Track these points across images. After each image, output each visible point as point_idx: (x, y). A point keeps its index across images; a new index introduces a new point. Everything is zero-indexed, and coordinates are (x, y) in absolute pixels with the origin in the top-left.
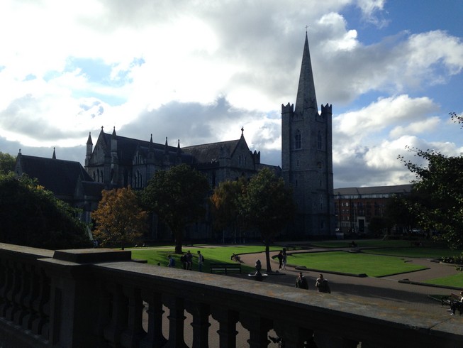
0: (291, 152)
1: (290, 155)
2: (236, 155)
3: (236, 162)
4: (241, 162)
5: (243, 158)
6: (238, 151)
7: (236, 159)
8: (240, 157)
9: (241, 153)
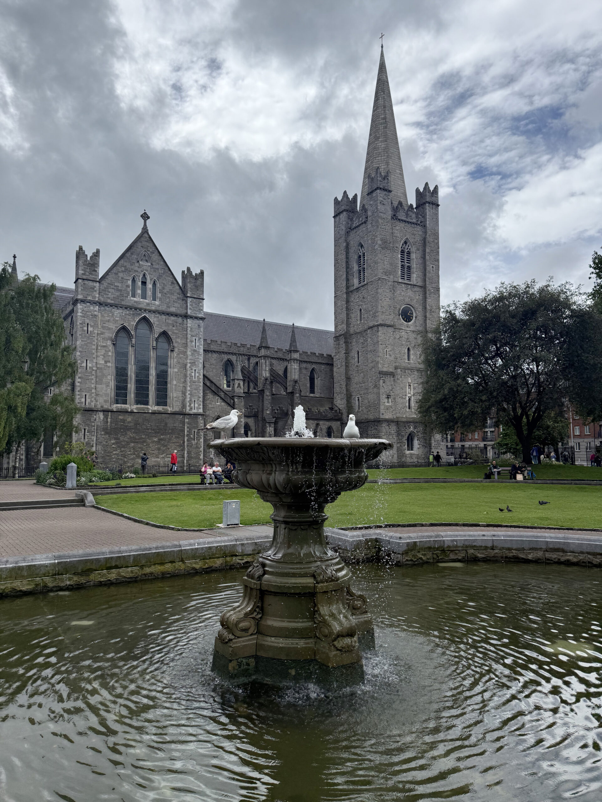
0: (349, 292)
1: (348, 302)
2: (121, 275)
3: (118, 290)
4: (139, 292)
5: (144, 283)
6: (128, 265)
7: (119, 285)
8: (134, 280)
9: (139, 270)
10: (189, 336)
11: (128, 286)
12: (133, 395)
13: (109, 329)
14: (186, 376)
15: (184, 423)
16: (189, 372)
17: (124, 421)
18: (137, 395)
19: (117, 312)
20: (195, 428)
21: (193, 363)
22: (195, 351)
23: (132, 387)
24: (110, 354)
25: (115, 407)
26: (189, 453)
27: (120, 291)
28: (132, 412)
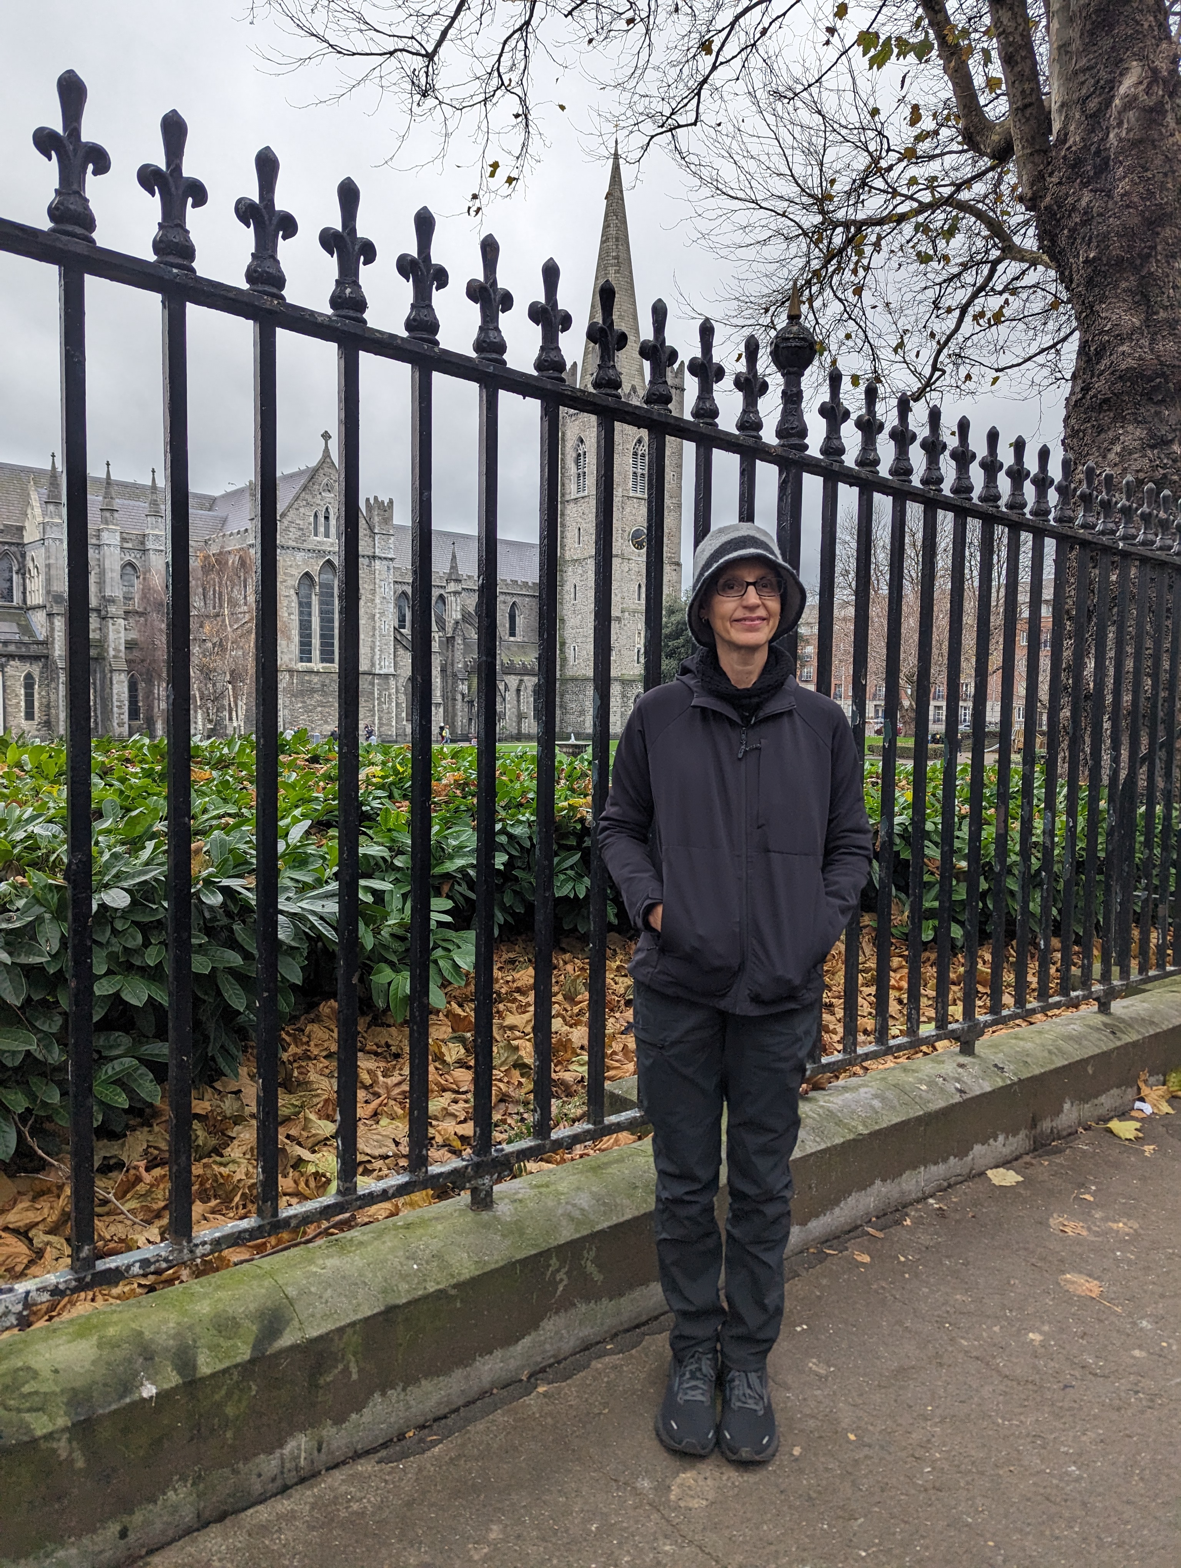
0: (564, 502)
1: (562, 515)
2: (302, 510)
3: (300, 529)
4: (322, 529)
5: (327, 518)
6: (309, 497)
7: (301, 522)
8: (316, 516)
9: (322, 503)
10: (377, 581)
11: (310, 524)
12: (318, 652)
13: (292, 576)
14: (374, 628)
15: (373, 684)
16: (378, 625)
17: (310, 682)
18: (322, 652)
19: (300, 556)
20: (385, 690)
21: (382, 614)
22: (384, 598)
23: (316, 642)
24: (293, 604)
25: (302, 666)
26: (380, 719)
27: (302, 529)
28: (318, 672)
